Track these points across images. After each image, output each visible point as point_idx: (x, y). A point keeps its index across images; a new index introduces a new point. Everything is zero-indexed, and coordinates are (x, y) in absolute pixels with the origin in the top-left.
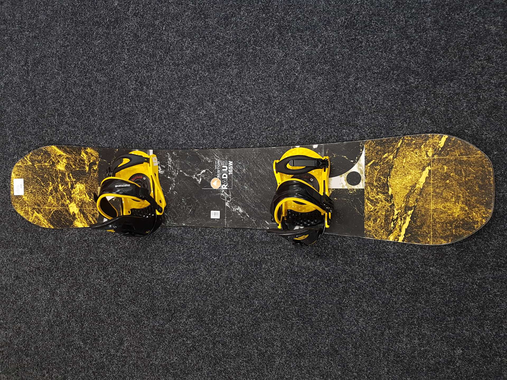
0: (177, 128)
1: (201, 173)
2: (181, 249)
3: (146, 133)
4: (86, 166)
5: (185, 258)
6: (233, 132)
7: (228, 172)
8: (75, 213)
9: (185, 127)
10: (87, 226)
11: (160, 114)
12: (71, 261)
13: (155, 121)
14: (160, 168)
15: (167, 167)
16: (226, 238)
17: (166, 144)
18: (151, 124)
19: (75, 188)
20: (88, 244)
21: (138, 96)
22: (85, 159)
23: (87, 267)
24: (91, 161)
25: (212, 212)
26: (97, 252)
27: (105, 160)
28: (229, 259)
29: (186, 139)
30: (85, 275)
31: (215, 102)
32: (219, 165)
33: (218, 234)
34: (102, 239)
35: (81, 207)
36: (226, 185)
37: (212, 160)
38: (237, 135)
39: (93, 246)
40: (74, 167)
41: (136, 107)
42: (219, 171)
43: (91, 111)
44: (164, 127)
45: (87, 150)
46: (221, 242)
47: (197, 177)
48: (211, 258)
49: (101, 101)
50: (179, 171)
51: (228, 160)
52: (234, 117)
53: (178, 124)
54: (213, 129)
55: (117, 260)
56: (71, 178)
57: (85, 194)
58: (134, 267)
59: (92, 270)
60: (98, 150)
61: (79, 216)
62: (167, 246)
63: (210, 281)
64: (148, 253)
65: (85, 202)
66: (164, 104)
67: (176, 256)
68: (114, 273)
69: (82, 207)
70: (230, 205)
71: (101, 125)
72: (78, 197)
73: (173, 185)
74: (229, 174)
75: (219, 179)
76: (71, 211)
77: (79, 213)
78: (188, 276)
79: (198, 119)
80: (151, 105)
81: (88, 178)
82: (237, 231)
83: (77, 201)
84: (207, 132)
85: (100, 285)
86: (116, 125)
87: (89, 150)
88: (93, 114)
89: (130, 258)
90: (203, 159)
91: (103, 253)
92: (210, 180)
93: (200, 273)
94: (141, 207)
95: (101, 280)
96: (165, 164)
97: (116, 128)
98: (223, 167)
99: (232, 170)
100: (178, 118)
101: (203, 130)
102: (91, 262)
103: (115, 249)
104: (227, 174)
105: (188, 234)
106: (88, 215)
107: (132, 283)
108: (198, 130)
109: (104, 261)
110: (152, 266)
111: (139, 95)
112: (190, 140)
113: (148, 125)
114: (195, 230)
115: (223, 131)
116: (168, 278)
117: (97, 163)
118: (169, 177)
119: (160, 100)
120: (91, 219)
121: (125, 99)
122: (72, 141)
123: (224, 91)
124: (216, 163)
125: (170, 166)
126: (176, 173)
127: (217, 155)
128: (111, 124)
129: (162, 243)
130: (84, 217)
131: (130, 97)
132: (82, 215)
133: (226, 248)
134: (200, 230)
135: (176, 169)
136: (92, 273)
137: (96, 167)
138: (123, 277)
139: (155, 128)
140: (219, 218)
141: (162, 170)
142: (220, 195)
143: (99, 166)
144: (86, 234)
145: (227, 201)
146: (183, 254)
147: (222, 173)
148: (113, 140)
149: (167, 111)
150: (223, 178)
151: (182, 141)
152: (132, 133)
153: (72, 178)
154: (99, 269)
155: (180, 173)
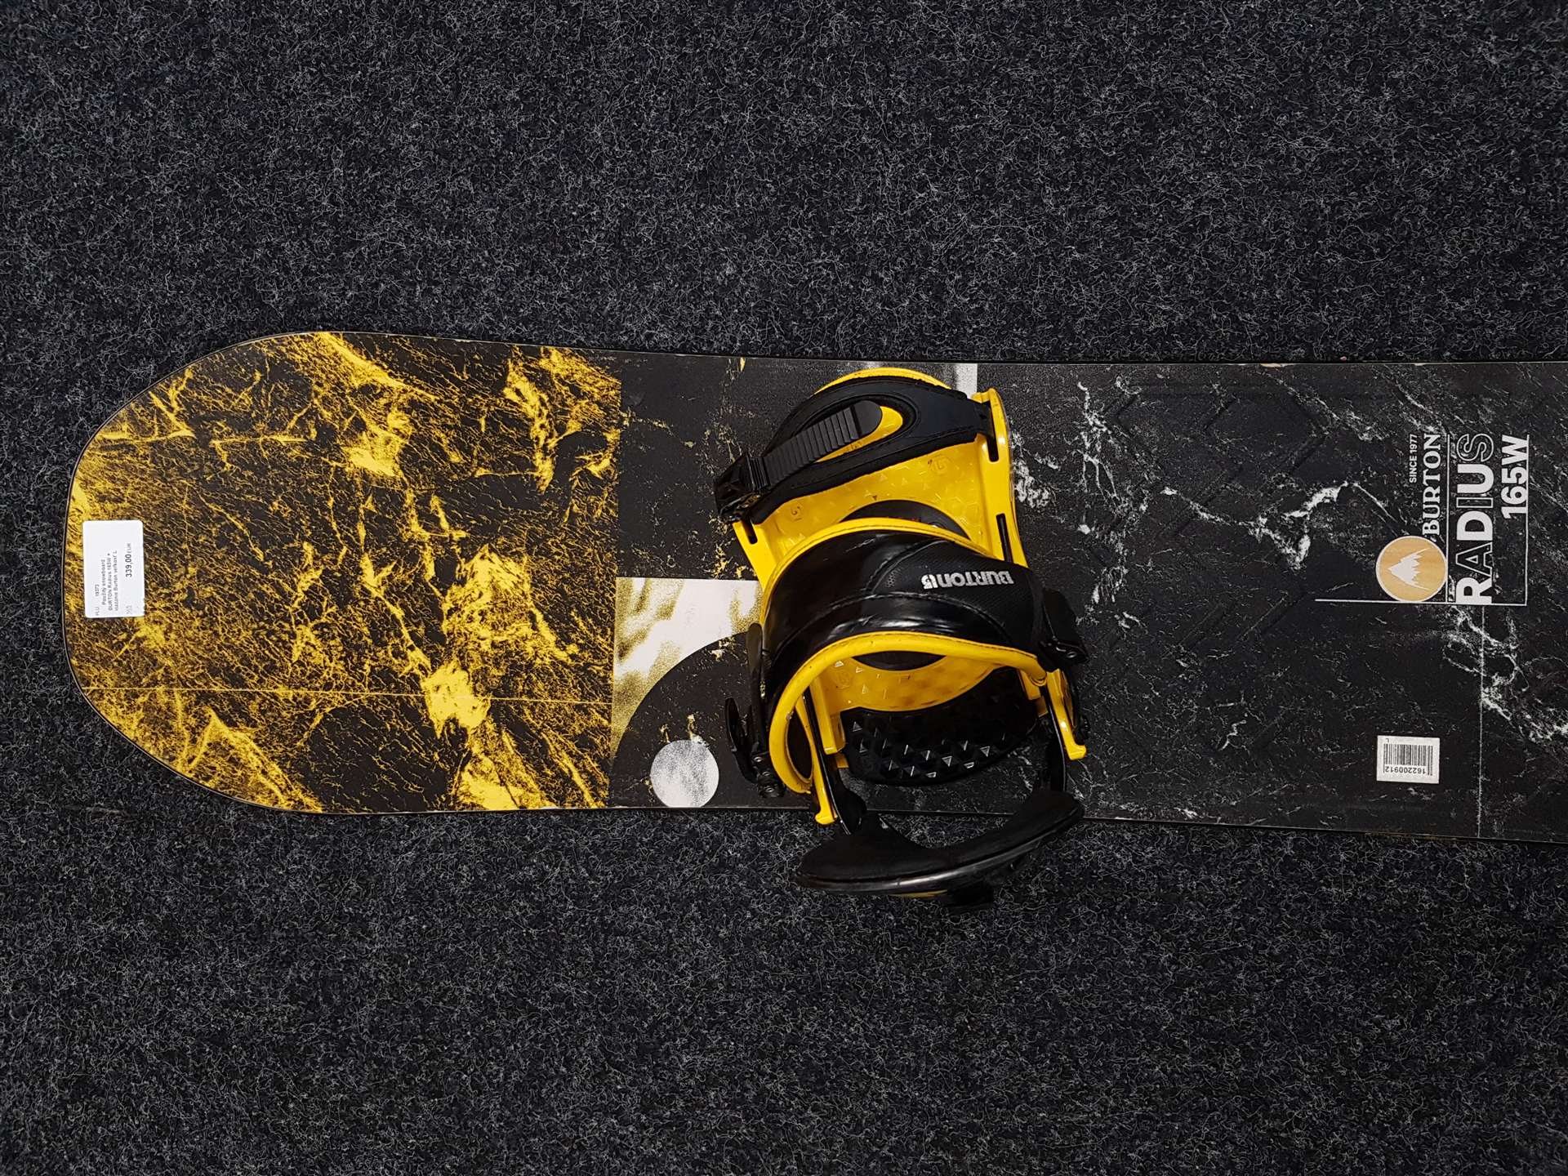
0: (1137, 233)
1: (1310, 505)
2: (1164, 957)
3: (927, 264)
4: (538, 456)
5: (1190, 1011)
6: (1516, 261)
7: (1500, 504)
8: (463, 722)
9: (1188, 233)
10: (537, 802)
11: (1019, 152)
12: (427, 1001)
13: (984, 195)
14: (1024, 471)
15: (1073, 467)
16: (1469, 902)
17: (1055, 331)
18: (963, 216)
19: (462, 582)
20: (539, 906)
21: (873, 50)
22: (532, 413)
23: (535, 1040)
24: (573, 427)
25: (1382, 740)
26: (598, 957)
27: (662, 420)
28: (1489, 1029)
29: (1192, 302)
30: (517, 1085)
31: (1393, 84)
32: (1432, 460)
33: (1412, 879)
34: (635, 879)
35: (505, 688)
36: (1480, 579)
37: (1382, 426)
38: (1545, 280)
39: (571, 920)
40: (455, 458)
41: (865, 113)
42: (1432, 495)
43: (560, 138)
44: (1049, 231)
45: (543, 363)
46: (1433, 925)
47: (1284, 530)
48: (1365, 1016)
49: (630, 76)
50: (1156, 488)
51: (1498, 430)
52: (1526, 172)
53: (1143, 210)
54: (1379, 244)
55: (731, 1008)
56: (437, 520)
57: (532, 617)
58: (843, 1052)
59: (568, 1063)
60: (614, 366)
61: (492, 746)
62: (1064, 938)
63: (1361, 1156)
64: (935, 975)
65: (530, 665)
66: (1050, 92)
67: (1124, 998)
68: (709, 1082)
69: (510, 693)
70: (1509, 703)
71: (628, 220)
72: (485, 632)
73: (1117, 576)
74: (1506, 512)
75: (1432, 543)
76: (439, 710)
77: (490, 727)
78: (1211, 1123)
79: (1280, 186)
80: (963, 99)
81: (549, 524)
82: (1543, 862)
83: (475, 655)
84: (1339, 257)
85: (616, 1151)
86: (729, 217)
87: (556, 362)
88: (575, 151)
89: (816, 995)
90: (1320, 419)
91: (638, 962)
92: (1376, 547)
93: (1293, 1106)
94: (909, 701)
95: (624, 1123)
96: (1058, 452)
97: (727, 239)
98: (1463, 469)
99: (1525, 493)
100: (1141, 180)
101: (1314, 246)
102: (558, 1013)
103: (716, 939)
104: (1489, 513)
105: (1210, 869)
106: (550, 737)
107: (829, 1143)
108: (1280, 246)
109: (642, 1010)
110: (963, 1055)
111: (877, 46)
112: (1220, 308)
113: (937, 219)
114: (1257, 847)
115: (1450, 255)
116: (1071, 1128)
117: (612, 436)
118: (1085, 529)
119: (1023, 71)
120: (566, 763)
121: (794, 68)
122: (438, 308)
123: (1452, 18)
124: (1413, 448)
125: (1095, 461)
126: (1138, 501)
127: (1421, 399)
128: (696, 213)
129: (1027, 916)
130: (521, 748)
131: (822, 53)
132: (507, 739)
133: (1466, 961)
134: (1288, 851)
135: (1138, 482)
136: (567, 1079)
137: (606, 463)
138: (773, 1109)
139: (989, 234)
140: (1434, 778)
141: (1035, 486)
142: (1440, 643)
143: (622, 457)
144: (530, 848)
145: (1489, 682)
146: (1175, 990)
147: (1453, 507)
148: (708, 310)
149: (1071, 134)
150: (1463, 535)
151: (1165, 313)
152: (831, 266)
153: (444, 524)
154: (608, 1056)
155: (1159, 501)
